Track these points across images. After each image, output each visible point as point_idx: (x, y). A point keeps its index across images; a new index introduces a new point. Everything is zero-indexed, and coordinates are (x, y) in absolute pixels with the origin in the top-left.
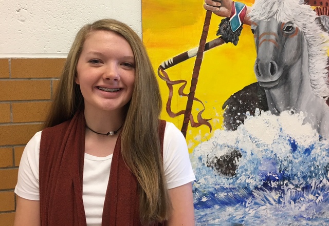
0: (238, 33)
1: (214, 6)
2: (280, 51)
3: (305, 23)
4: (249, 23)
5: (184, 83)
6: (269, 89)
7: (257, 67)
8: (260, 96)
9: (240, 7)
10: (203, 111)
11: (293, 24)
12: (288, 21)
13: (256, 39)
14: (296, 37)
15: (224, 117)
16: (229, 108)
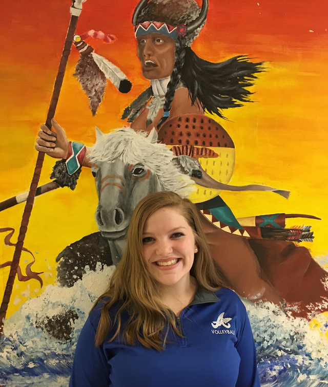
0: (76, 176)
1: (48, 147)
2: (127, 196)
3: (158, 164)
4: (89, 165)
5: (11, 231)
6: (114, 240)
7: (99, 215)
8: (103, 247)
9: (78, 147)
10: (33, 263)
11: (143, 166)
12: (137, 162)
13: (97, 183)
14: (147, 181)
15: (58, 271)
16: (64, 261)
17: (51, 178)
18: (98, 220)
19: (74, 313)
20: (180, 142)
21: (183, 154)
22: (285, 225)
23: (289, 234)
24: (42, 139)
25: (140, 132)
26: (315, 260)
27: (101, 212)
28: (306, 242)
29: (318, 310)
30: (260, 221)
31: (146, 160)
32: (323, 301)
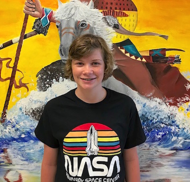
0: (47, 28)
1: (30, 11)
3: (94, 21)
4: (54, 22)
5: (10, 60)
7: (61, 50)
9: (48, 11)
10: (23, 77)
11: (86, 22)
12: (82, 20)
13: (59, 32)
14: (88, 30)
15: (37, 82)
16: (41, 76)
17: (32, 29)
18: (60, 53)
20: (107, 8)
21: (108, 15)
22: (165, 55)
23: (168, 60)
24: (27, 6)
25: (84, 2)
26: (182, 74)
27: (62, 49)
28: (177, 64)
29: (183, 101)
30: (151, 53)
31: (87, 18)
32: (186, 97)
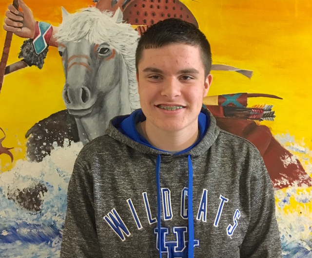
0: (43, 56)
1: (15, 27)
2: (93, 75)
3: (124, 44)
4: (55, 45)
6: (80, 117)
7: (66, 93)
8: (70, 124)
9: (45, 26)
10: (3, 139)
11: (109, 45)
12: (103, 42)
13: (64, 62)
14: (112, 60)
15: (27, 146)
16: (33, 137)
17: (19, 57)
18: (65, 98)
19: (43, 187)
20: (145, 22)
22: (247, 105)
23: (251, 113)
24: (10, 19)
25: (106, 12)
26: (276, 138)
27: (68, 91)
28: (267, 121)
29: (277, 186)
30: (222, 100)
31: (111, 40)
32: (282, 178)
